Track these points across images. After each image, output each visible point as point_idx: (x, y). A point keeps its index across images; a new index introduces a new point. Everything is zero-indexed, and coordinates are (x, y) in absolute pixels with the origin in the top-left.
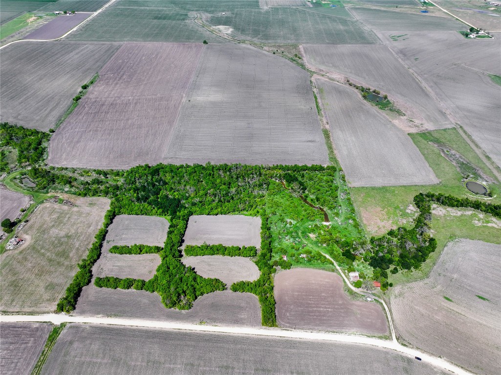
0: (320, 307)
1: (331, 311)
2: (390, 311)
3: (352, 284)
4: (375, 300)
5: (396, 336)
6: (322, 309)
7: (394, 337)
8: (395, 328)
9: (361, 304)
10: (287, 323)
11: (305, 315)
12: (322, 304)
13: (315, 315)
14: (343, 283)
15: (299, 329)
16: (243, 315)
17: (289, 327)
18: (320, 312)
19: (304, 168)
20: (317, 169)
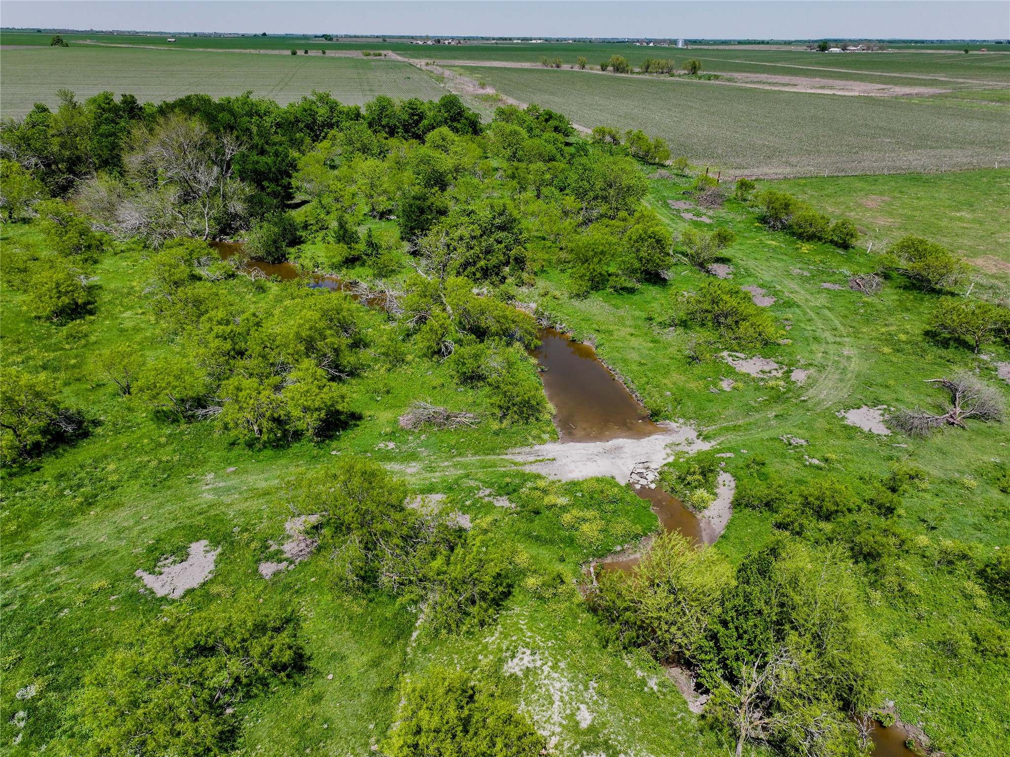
19: (313, 114)
20: (417, 123)
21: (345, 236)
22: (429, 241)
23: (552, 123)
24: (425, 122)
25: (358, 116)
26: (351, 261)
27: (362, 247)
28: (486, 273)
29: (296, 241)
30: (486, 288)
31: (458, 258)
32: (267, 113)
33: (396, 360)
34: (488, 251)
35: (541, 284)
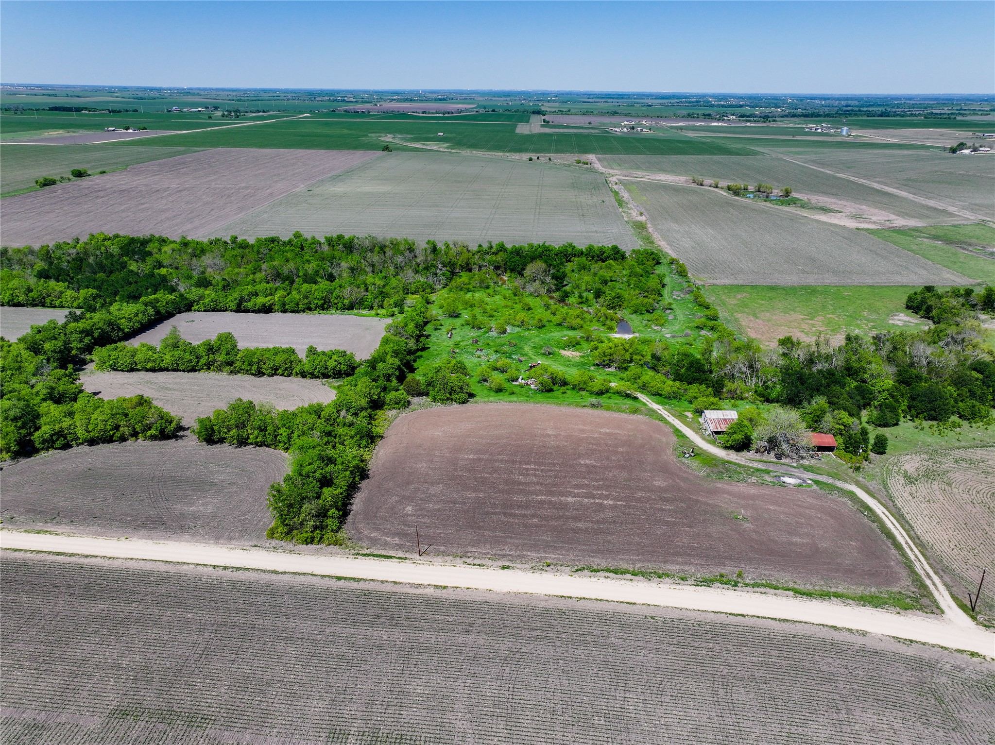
0: (562, 494)
1: (614, 507)
2: (900, 517)
3: (713, 443)
4: (816, 482)
5: (953, 597)
6: (570, 499)
7: (944, 598)
8: (940, 567)
9: (753, 491)
10: (394, 535)
11: (487, 513)
12: (577, 486)
13: (533, 516)
14: (674, 439)
15: (438, 553)
16: (199, 507)
17: (399, 547)
18: (564, 506)
19: (567, 251)
20: (602, 254)
21: (581, 297)
22: (601, 300)
23: (653, 256)
24: (605, 255)
25: (582, 253)
26: (581, 303)
27: (584, 299)
28: (612, 308)
29: (567, 297)
30: (612, 311)
31: (606, 304)
32: (552, 250)
33: (591, 321)
34: (613, 303)
35: (624, 311)
